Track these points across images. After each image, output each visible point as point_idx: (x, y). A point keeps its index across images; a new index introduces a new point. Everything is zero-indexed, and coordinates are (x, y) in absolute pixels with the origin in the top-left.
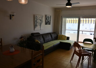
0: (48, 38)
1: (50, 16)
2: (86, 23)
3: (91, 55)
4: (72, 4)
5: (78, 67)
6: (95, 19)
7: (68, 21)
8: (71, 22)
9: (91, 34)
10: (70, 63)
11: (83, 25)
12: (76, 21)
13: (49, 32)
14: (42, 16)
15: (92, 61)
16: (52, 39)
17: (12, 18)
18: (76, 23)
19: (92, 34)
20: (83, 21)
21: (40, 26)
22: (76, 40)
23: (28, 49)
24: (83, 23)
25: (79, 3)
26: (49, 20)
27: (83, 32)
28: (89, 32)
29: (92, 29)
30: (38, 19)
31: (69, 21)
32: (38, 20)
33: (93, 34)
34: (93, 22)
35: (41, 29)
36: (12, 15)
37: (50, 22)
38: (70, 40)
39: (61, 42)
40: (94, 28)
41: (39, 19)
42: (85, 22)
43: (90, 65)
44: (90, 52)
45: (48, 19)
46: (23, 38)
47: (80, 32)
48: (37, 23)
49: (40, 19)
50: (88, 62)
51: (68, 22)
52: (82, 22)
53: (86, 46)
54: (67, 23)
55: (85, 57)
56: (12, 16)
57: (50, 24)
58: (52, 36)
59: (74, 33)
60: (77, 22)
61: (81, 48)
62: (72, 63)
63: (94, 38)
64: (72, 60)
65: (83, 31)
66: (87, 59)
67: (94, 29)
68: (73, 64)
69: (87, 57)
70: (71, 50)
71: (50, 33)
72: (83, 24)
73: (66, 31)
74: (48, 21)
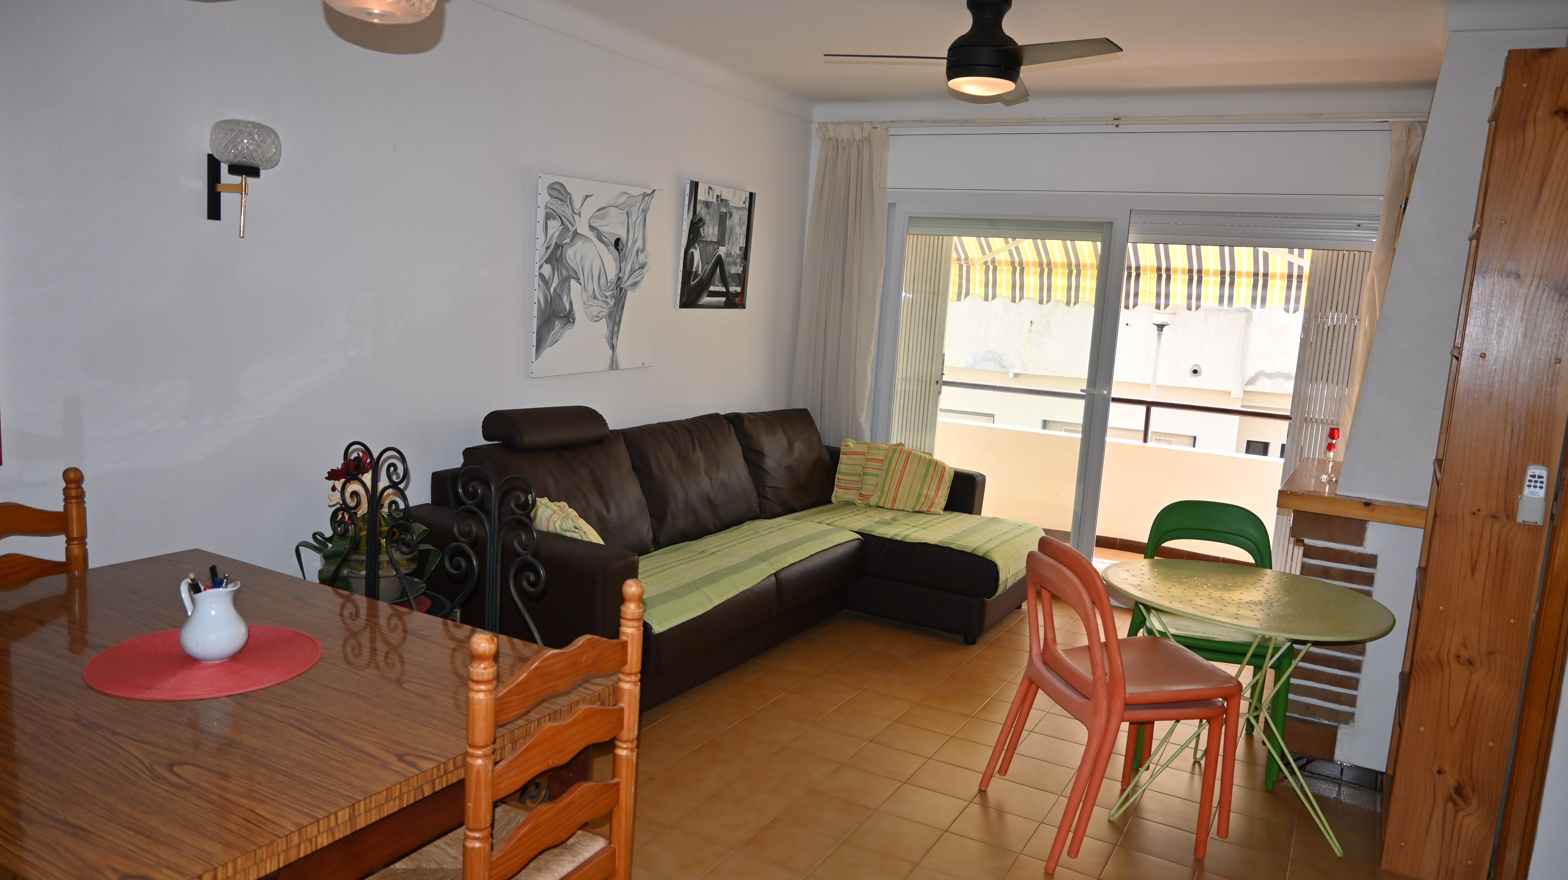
0: (705, 484)
1: (738, 201)
2: (1194, 301)
3: (1244, 706)
4: (1027, 55)
5: (1074, 852)
6: (1304, 260)
7: (978, 276)
8: (1017, 292)
9: (1258, 448)
10: (975, 809)
11: (1161, 327)
12: (1074, 269)
13: (723, 410)
14: (637, 192)
15: (1250, 787)
16: (761, 496)
17: (226, 199)
18: (1072, 299)
19: (1261, 448)
20: (1164, 274)
21: (603, 326)
22: (1065, 524)
23: (436, 622)
24: (1162, 300)
25: (1108, 46)
26: (722, 251)
27: (1154, 409)
28: (1237, 418)
29: (1263, 385)
30: (582, 227)
31: (991, 267)
32: (579, 243)
33: (1274, 450)
34: (1277, 289)
35: (623, 360)
36: (234, 169)
37: (742, 279)
38: (993, 520)
39: (867, 540)
40: (1286, 376)
41: (600, 237)
42: (1179, 286)
43: (1223, 831)
44: (1230, 669)
45: (710, 231)
46: (367, 478)
47: (1118, 415)
48: (565, 281)
49: (615, 227)
50: (1197, 796)
51: (977, 288)
52: (1148, 284)
53: (1177, 590)
54: (964, 293)
55: (1161, 728)
56: (226, 178)
57: (735, 301)
58: (761, 454)
59: (1045, 424)
60: (1089, 284)
61: (1123, 625)
62: (1000, 812)
63: (1285, 498)
64: (1003, 771)
65: (1149, 405)
66: (1189, 753)
67: (1289, 387)
68: (1012, 822)
69: (1188, 728)
70: (990, 636)
71: (735, 420)
72: (1160, 318)
73: (948, 397)
74: (719, 261)
